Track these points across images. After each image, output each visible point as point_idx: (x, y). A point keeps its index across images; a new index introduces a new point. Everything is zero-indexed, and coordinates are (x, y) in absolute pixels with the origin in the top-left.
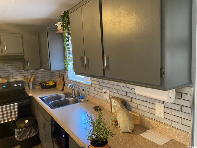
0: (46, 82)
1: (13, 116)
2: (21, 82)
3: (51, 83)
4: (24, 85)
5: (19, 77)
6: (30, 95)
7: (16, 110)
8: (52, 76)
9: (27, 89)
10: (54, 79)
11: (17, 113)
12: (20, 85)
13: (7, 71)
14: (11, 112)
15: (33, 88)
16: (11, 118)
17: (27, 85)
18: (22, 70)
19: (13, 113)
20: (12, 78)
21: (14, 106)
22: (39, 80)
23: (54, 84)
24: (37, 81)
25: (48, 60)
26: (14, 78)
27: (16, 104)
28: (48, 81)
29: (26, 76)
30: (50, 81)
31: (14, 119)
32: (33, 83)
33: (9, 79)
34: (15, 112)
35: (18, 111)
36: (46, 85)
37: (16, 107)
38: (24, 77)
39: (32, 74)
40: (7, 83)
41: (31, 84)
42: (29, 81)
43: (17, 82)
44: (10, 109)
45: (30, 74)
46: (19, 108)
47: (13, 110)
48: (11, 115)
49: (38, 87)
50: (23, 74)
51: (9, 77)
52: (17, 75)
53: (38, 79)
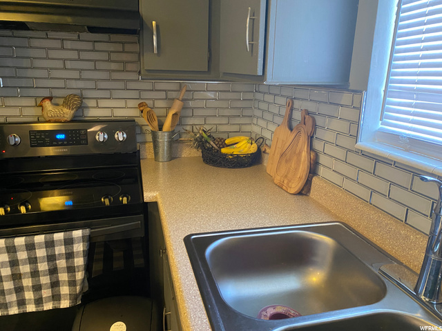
0: (221, 136)
1: (65, 290)
2: (129, 125)
4: (139, 139)
5: (121, 103)
6: (148, 196)
7: (79, 261)
8: (247, 113)
9: (147, 152)
10: (256, 129)
11: (80, 276)
12: (120, 136)
13: (76, 75)
14: (53, 271)
15: (172, 156)
16: (56, 297)
17: (149, 138)
18: (134, 76)
19: (63, 277)
20: (92, 103)
21: (69, 242)
22: (196, 124)
23: (253, 149)
24: (188, 128)
25: (255, 13)
26: (103, 103)
27: (77, 234)
28: (229, 134)
29: (149, 103)
30: (239, 132)
31: (65, 304)
32: (172, 133)
33: (81, 107)
34: (71, 270)
35: (88, 268)
36: (224, 151)
37: (79, 247)
38: (140, 105)
39: (174, 95)
40: (72, 121)
41: (163, 138)
42: (156, 124)
43: (112, 125)
44: (51, 258)
45: (163, 95)
46: (89, 255)
47: (62, 263)
48: (55, 284)
49: (189, 152)
50: (134, 94)
51: (82, 98)
52: (116, 94)
53: (191, 121)
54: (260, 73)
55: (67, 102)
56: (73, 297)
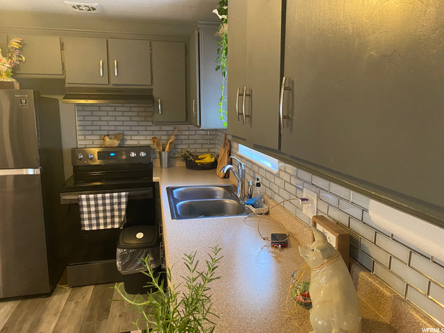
0: (198, 154)
1: (117, 220)
2: (147, 148)
3: (208, 159)
4: (152, 156)
5: (144, 138)
6: (155, 179)
7: (124, 206)
8: (211, 142)
9: (156, 164)
10: (217, 151)
11: (123, 213)
12: (143, 154)
13: (121, 123)
14: (112, 210)
15: (170, 165)
16: (113, 223)
17: (158, 156)
18: (151, 124)
19: (116, 213)
20: (128, 138)
21: (119, 197)
22: (183, 147)
23: (213, 160)
24: (179, 150)
26: (134, 138)
27: (123, 194)
28: (202, 153)
29: (158, 137)
30: (208, 152)
31: (116, 226)
32: (169, 152)
33: (123, 140)
34: (120, 210)
35: (127, 210)
36: (197, 161)
37: (124, 200)
38: (153, 138)
39: (170, 133)
40: (118, 147)
41: (165, 155)
42: (161, 148)
43: (137, 149)
44: (112, 204)
45: (165, 133)
46: (129, 203)
47: (116, 207)
48: (113, 217)
49: (180, 164)
50: (151, 133)
51: (124, 135)
52: (141, 133)
53: (181, 147)
54: (198, 124)
55: (116, 137)
56: (120, 223)
